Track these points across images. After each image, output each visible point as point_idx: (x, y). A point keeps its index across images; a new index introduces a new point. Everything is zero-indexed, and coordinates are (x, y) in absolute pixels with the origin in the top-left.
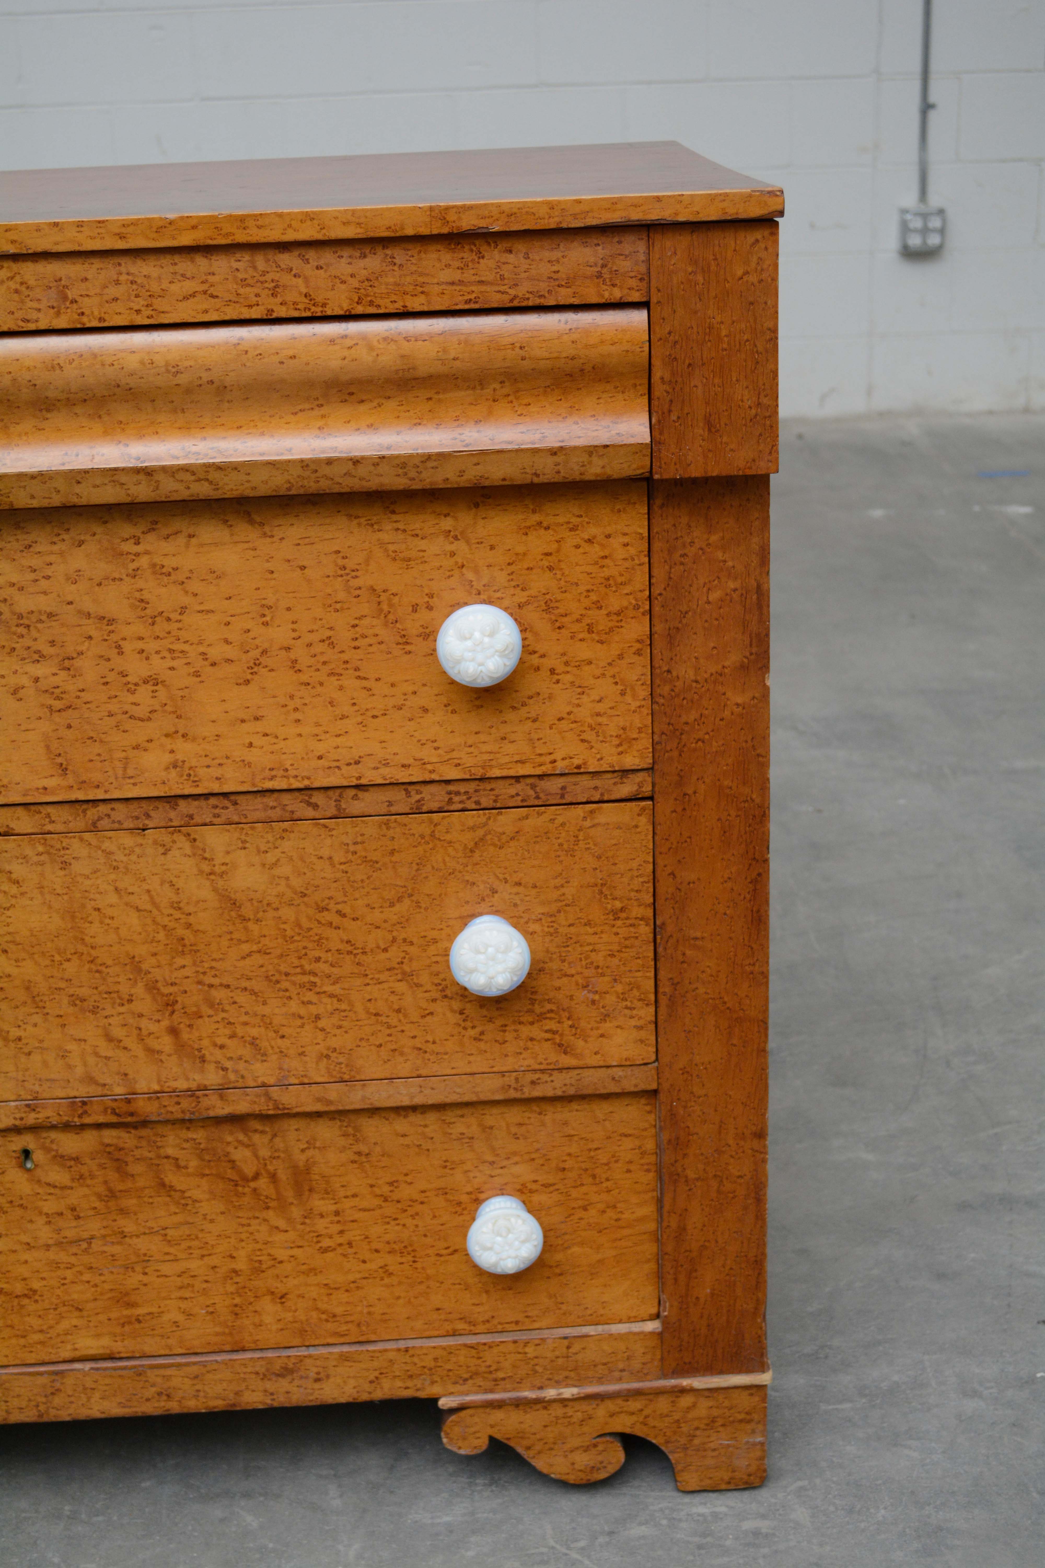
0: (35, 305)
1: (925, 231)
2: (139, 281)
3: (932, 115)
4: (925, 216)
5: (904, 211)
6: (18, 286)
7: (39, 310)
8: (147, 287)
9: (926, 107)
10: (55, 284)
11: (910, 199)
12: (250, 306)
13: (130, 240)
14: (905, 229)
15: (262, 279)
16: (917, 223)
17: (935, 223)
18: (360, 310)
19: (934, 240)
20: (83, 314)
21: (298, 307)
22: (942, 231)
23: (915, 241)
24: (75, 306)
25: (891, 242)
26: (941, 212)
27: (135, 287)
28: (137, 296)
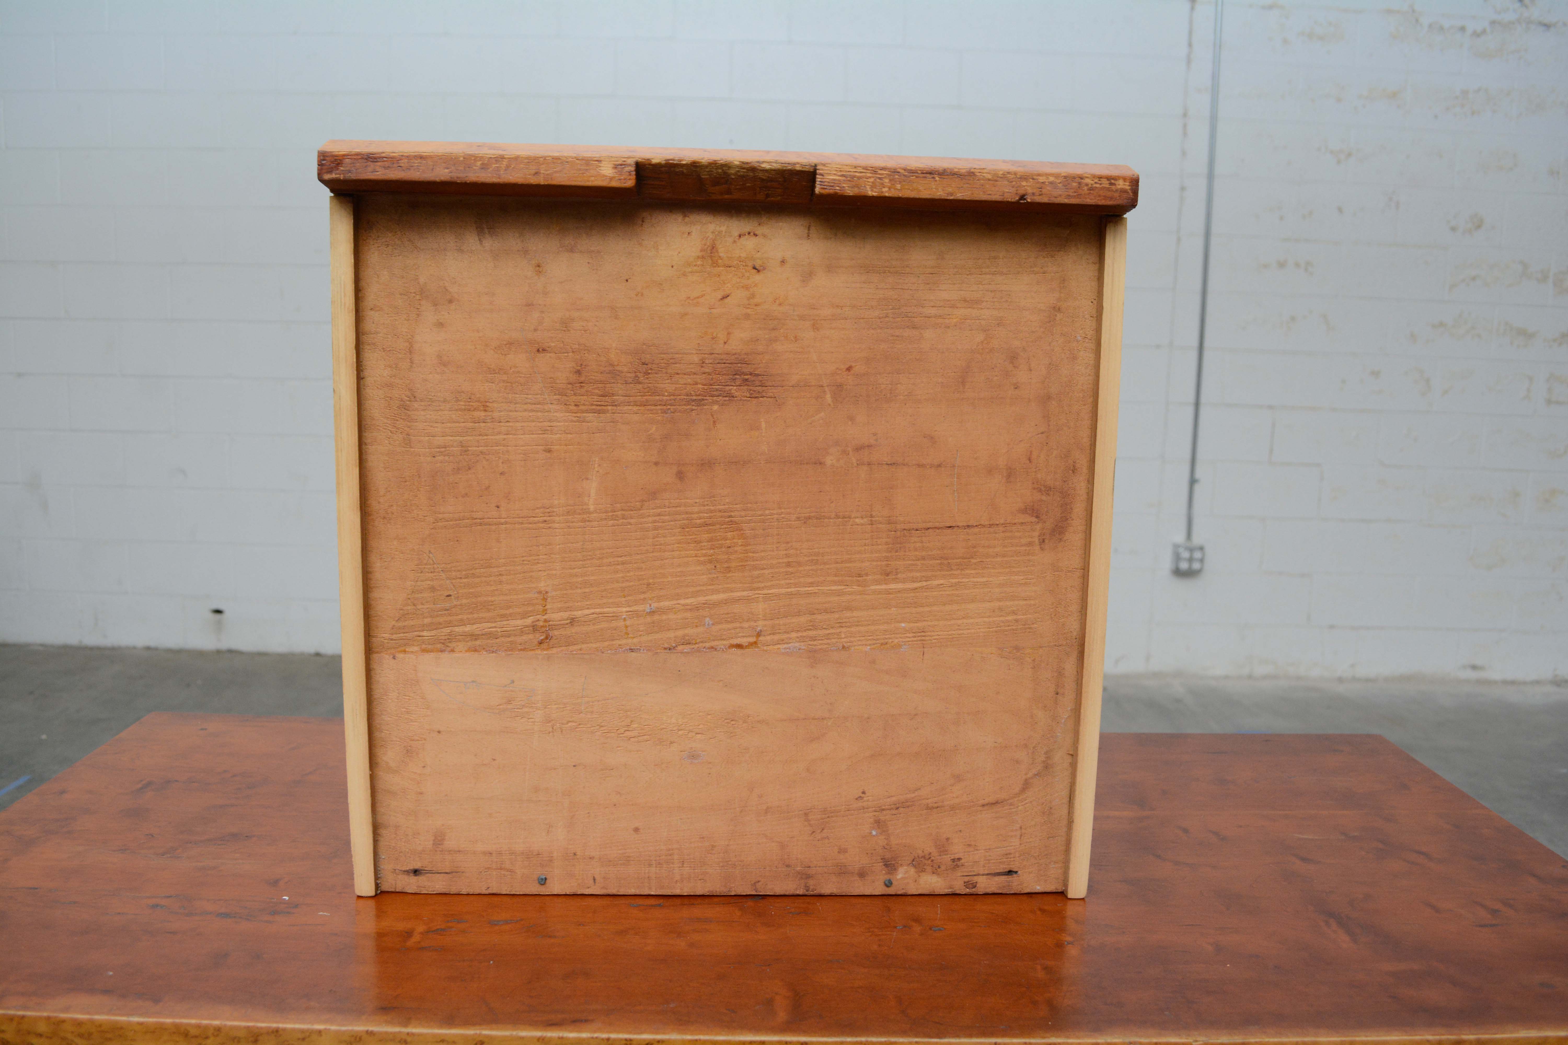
1: (1191, 560)
3: (1197, 487)
4: (1191, 550)
5: (1176, 546)
9: (1193, 481)
11: (1180, 538)
14: (1177, 558)
16: (1186, 555)
17: (1197, 555)
19: (1196, 566)
22: (1202, 560)
23: (1184, 566)
25: (1166, 563)
26: (1201, 549)
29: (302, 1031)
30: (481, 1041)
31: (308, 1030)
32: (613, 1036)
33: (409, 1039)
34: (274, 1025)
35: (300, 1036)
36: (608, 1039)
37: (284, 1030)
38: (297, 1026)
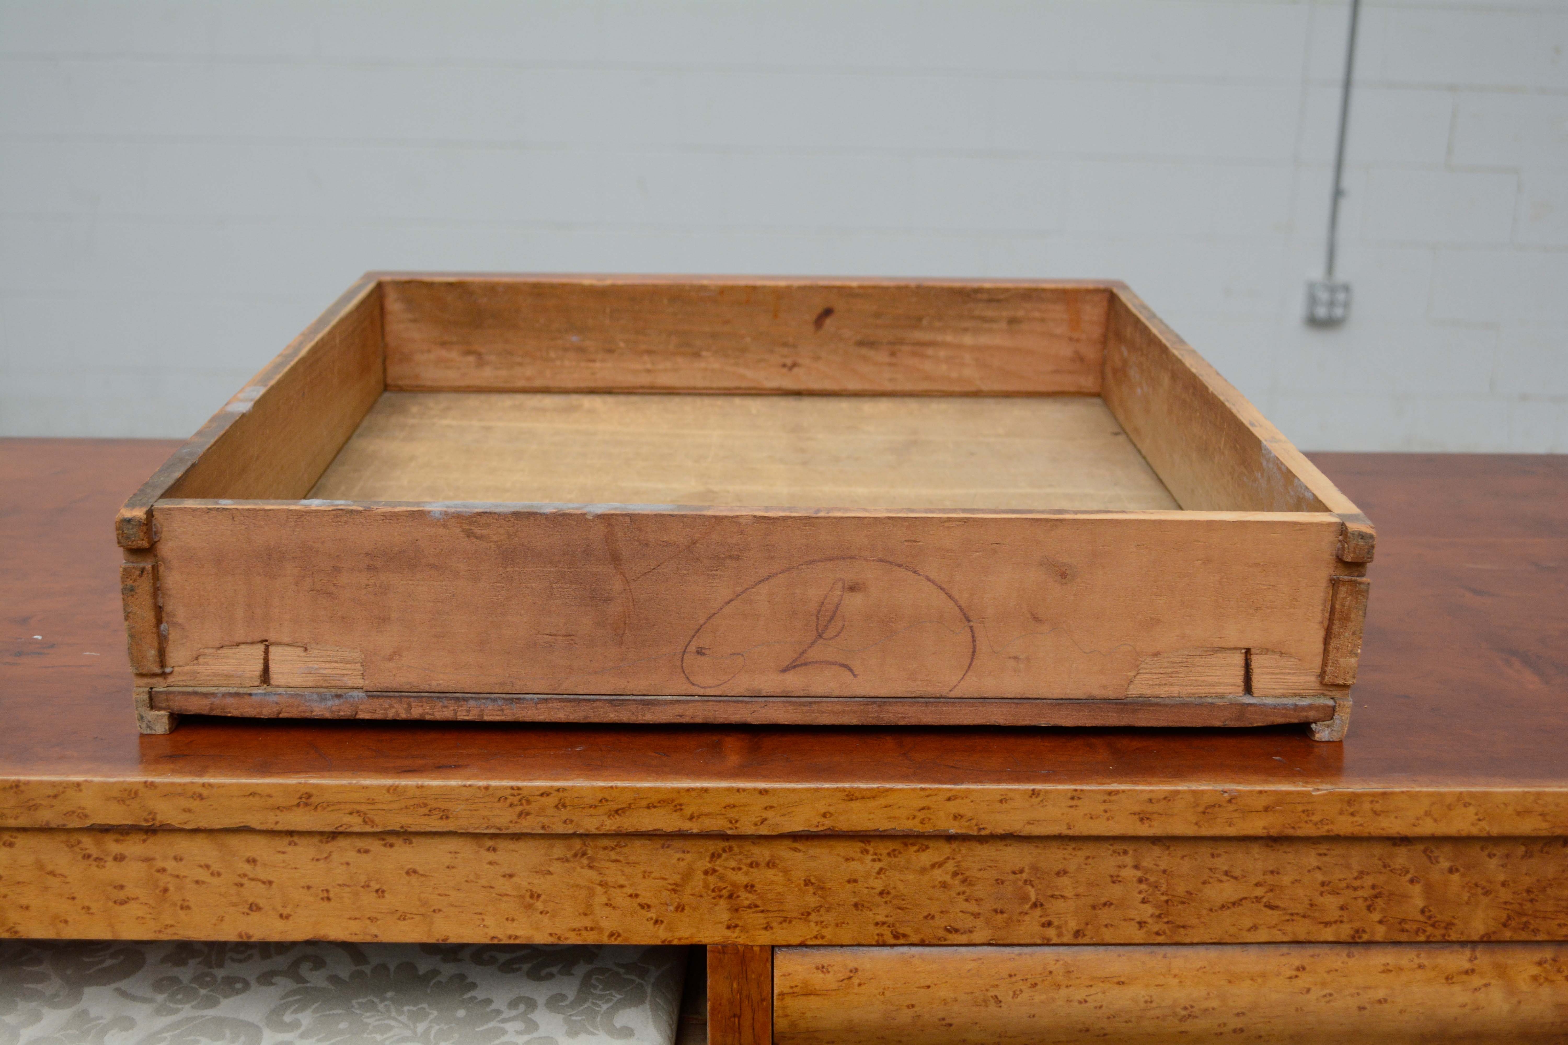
0: (973, 907)
1: (1332, 304)
2: (1152, 879)
3: (1343, 201)
4: (1332, 290)
5: (1311, 285)
6: (947, 878)
7: (976, 915)
8: (1164, 888)
9: (1338, 193)
10: (1012, 877)
11: (1317, 273)
12: (1327, 924)
13: (1155, 823)
14: (1312, 300)
15: (1357, 883)
16: (1324, 296)
17: (1341, 296)
18: (1508, 935)
19: (1338, 312)
20: (1050, 924)
21: (1407, 927)
22: (1346, 305)
23: (1321, 312)
24: (1038, 912)
25: (1297, 309)
26: (1346, 288)
27: (1143, 887)
28: (1144, 901)
29: (53, 784)
30: (306, 793)
31: (61, 783)
32: (493, 783)
33: (205, 792)
34: (13, 778)
35: (51, 792)
36: (487, 788)
37: (27, 783)
38: (46, 778)
